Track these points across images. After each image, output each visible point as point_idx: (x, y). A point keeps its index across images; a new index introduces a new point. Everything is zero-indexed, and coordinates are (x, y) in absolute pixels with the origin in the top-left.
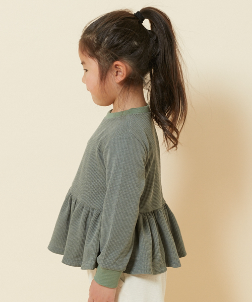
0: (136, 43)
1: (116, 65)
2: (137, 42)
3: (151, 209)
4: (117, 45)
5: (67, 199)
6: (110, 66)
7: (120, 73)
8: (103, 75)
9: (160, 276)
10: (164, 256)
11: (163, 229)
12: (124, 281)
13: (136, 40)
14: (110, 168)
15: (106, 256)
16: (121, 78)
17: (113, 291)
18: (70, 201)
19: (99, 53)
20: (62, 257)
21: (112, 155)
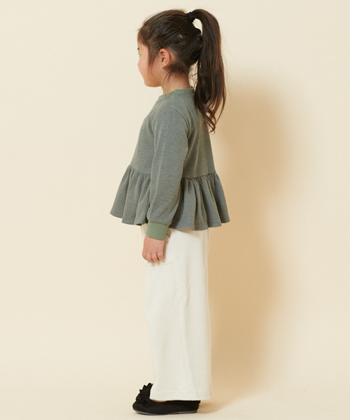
0: (181, 36)
1: (162, 53)
2: (183, 35)
3: (195, 175)
4: (164, 35)
5: (127, 171)
6: (157, 53)
7: (165, 60)
8: (152, 60)
9: (201, 233)
10: (206, 216)
11: (206, 193)
12: (169, 237)
13: (181, 34)
14: (157, 139)
15: (153, 211)
16: (165, 64)
17: (161, 243)
18: (129, 171)
19: (150, 41)
20: (121, 219)
21: (158, 127)
